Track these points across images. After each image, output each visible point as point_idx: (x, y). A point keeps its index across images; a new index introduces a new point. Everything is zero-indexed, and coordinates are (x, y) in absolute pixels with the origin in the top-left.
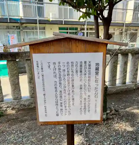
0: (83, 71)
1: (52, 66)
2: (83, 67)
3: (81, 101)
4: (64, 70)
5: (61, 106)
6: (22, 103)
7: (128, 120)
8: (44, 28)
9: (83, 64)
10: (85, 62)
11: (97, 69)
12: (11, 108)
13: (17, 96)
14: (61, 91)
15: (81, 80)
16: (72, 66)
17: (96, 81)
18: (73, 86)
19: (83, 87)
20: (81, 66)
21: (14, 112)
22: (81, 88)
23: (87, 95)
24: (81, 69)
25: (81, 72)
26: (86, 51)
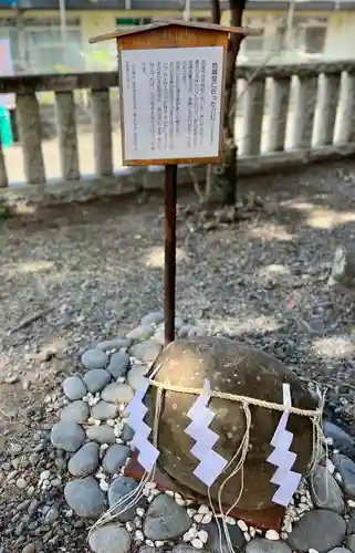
0: (194, 76)
1: (148, 70)
2: (194, 69)
3: (189, 125)
4: (165, 75)
5: (160, 133)
6: (49, 191)
7: (282, 222)
8: (77, 22)
9: (194, 65)
10: (197, 61)
11: (215, 72)
12: (25, 202)
13: (36, 176)
14: (159, 109)
15: (190, 89)
16: (178, 67)
17: (213, 91)
18: (178, 99)
19: (193, 102)
20: (191, 67)
21: (31, 210)
22: (190, 103)
23: (199, 115)
24: (191, 72)
25: (190, 76)
26: (198, 45)
